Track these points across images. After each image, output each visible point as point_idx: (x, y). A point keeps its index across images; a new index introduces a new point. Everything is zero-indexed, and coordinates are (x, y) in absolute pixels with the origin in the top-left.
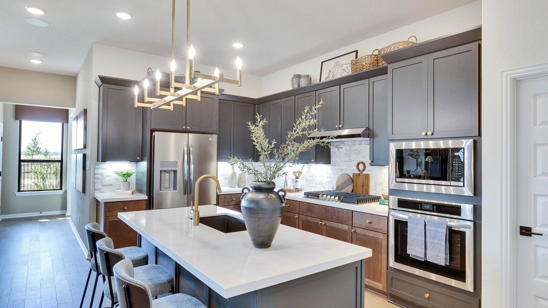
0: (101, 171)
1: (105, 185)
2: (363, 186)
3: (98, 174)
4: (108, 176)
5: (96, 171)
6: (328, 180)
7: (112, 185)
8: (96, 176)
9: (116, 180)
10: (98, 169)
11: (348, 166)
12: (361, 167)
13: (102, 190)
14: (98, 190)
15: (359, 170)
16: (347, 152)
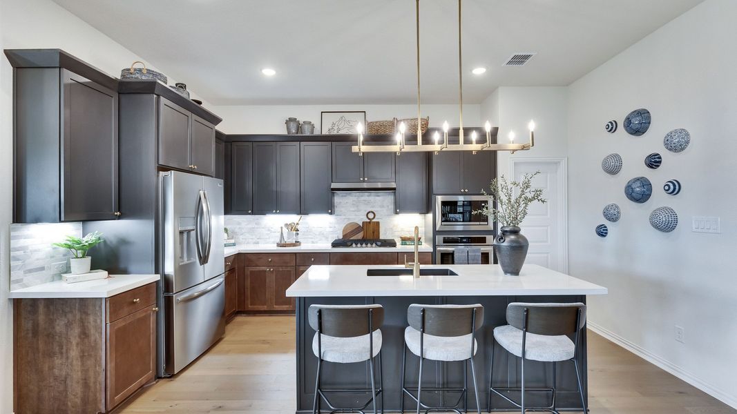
0: (22, 242)
1: (30, 271)
2: (373, 232)
3: (17, 250)
4: (35, 251)
5: (14, 244)
6: (331, 229)
7: (42, 269)
8: (12, 254)
9: (52, 257)
10: (16, 237)
11: (356, 215)
12: (371, 216)
13: (24, 282)
14: (17, 281)
15: (369, 219)
16: (354, 203)
